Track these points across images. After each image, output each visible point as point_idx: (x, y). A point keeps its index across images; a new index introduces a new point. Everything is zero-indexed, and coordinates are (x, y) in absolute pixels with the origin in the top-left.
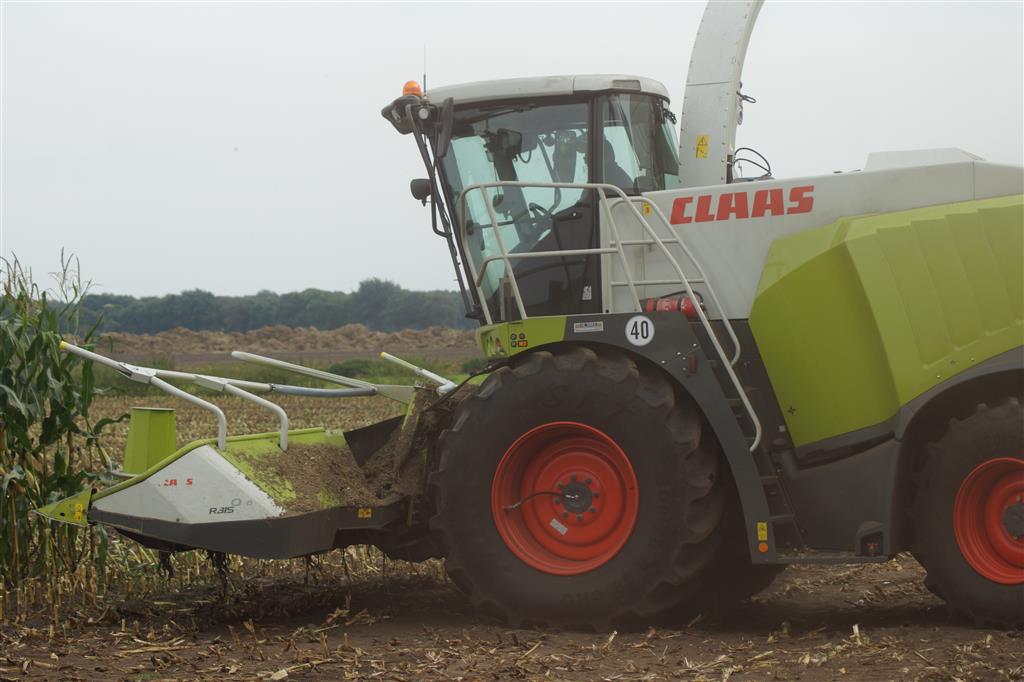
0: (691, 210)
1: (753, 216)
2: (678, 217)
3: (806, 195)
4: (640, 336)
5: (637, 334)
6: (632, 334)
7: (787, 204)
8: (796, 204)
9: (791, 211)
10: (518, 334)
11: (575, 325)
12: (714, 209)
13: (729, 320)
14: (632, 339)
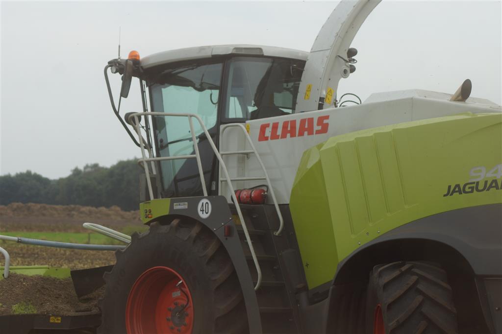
0: (268, 133)
1: (298, 136)
2: (262, 137)
3: (325, 121)
4: (204, 212)
5: (203, 211)
6: (201, 211)
7: (316, 128)
8: (319, 128)
9: (318, 132)
10: (148, 209)
11: (175, 204)
12: (279, 132)
13: (279, 205)
14: (200, 213)
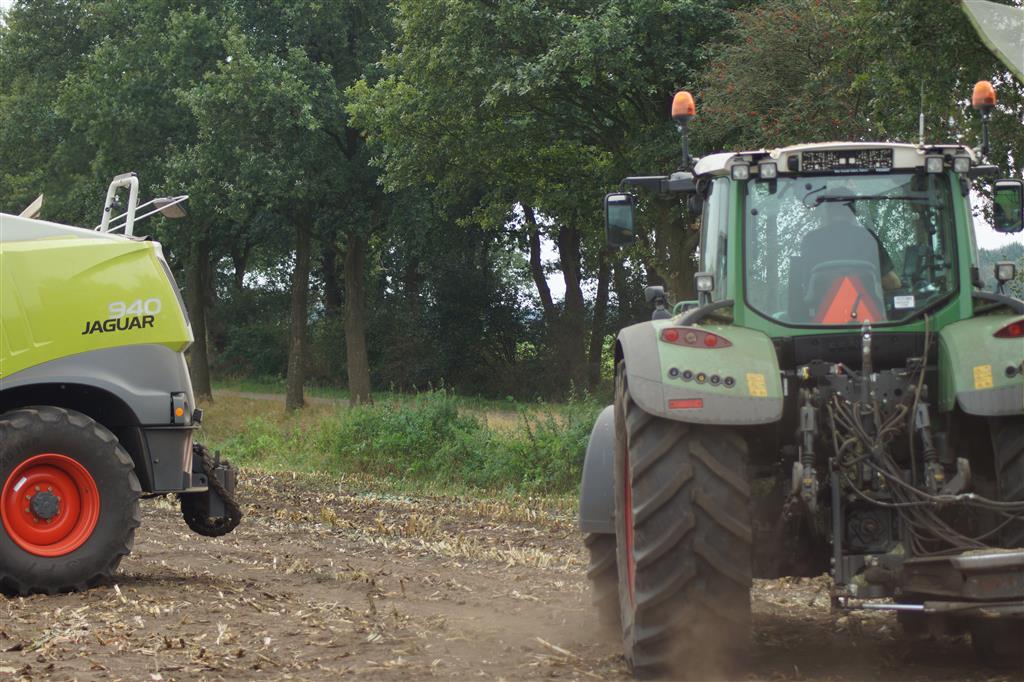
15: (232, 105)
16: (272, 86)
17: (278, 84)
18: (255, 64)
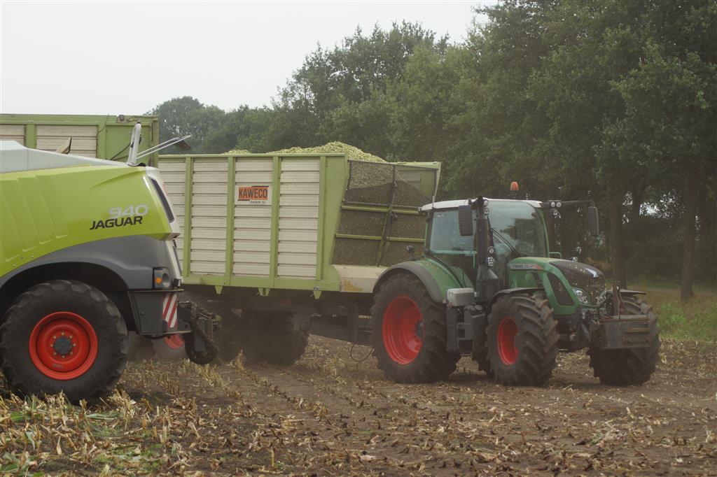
15: (649, 92)
16: (676, 79)
17: (680, 77)
18: (665, 64)
